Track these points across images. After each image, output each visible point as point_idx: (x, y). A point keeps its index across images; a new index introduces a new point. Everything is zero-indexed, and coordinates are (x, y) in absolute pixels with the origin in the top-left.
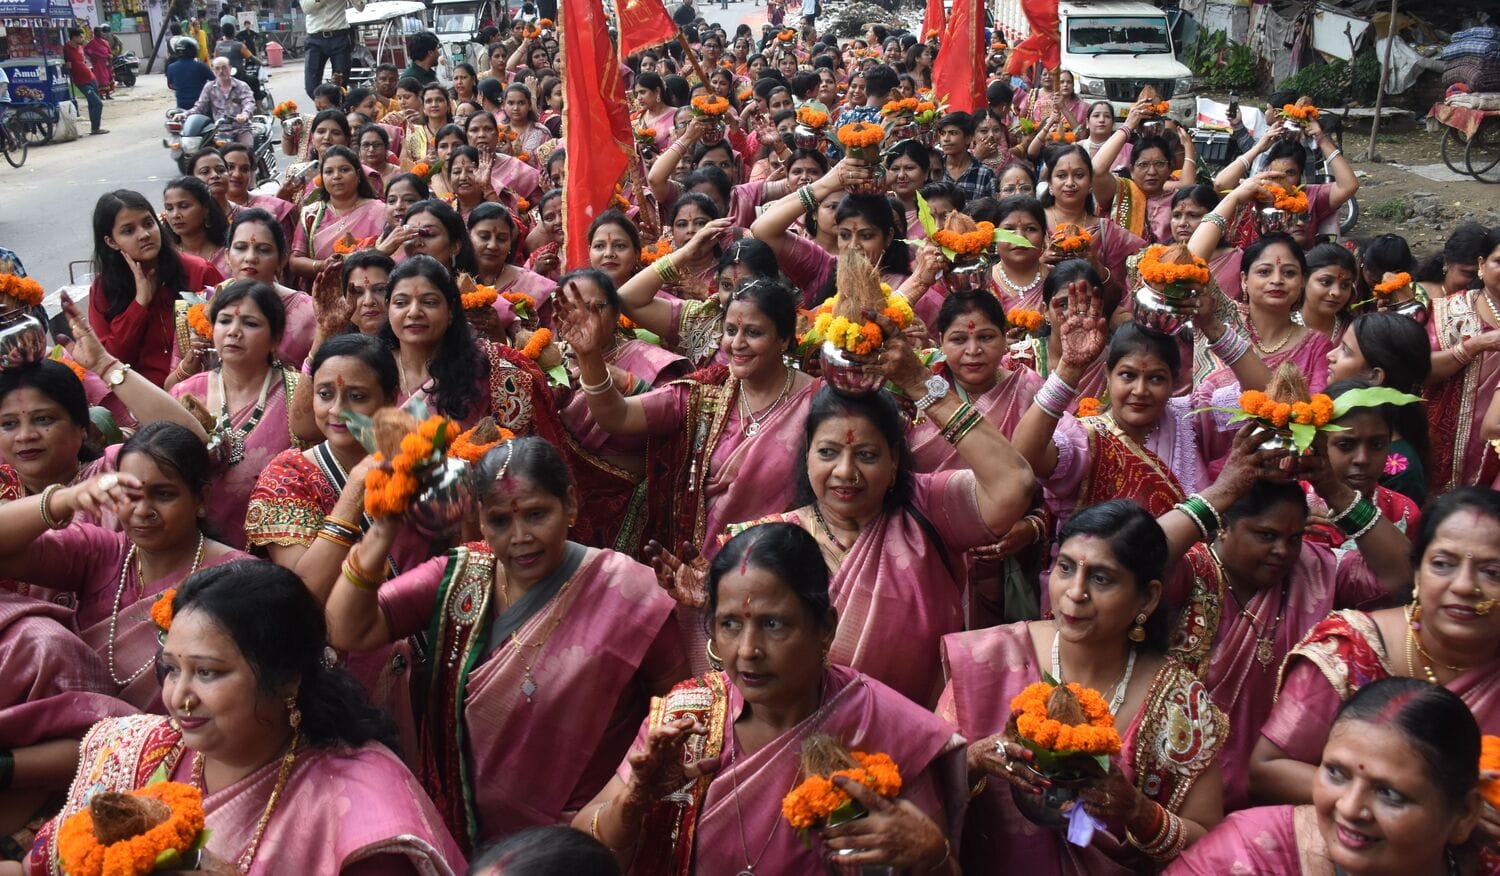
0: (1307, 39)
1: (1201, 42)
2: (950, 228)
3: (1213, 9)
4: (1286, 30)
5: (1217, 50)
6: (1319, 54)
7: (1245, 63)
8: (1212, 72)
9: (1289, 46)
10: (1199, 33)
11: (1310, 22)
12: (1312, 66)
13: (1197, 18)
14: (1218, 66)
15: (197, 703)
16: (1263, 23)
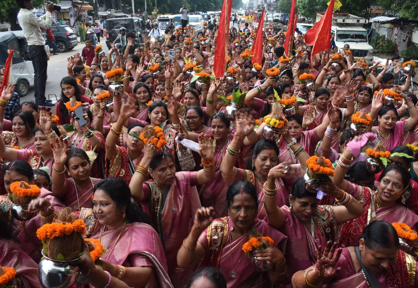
0: (410, 39)
1: (377, 38)
2: (283, 98)
3: (382, 28)
4: (404, 35)
5: (382, 41)
6: (413, 43)
7: (390, 45)
8: (380, 47)
9: (404, 41)
10: (377, 35)
11: (411, 34)
12: (411, 47)
13: (377, 31)
14: (382, 46)
15: (102, 212)
16: (397, 33)
